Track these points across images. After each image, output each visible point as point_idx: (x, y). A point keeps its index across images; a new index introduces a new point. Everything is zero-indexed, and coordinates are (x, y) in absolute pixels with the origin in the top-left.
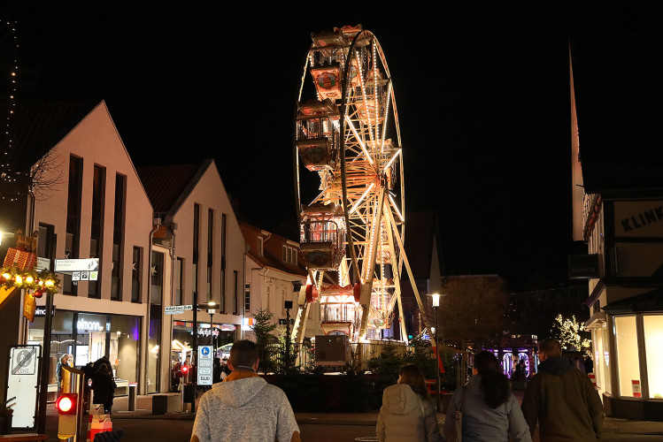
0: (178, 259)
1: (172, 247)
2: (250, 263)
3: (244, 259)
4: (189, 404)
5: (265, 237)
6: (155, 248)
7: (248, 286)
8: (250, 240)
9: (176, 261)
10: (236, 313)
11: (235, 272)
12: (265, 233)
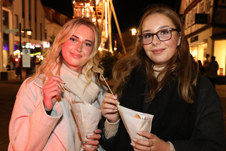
0: (16, 15)
1: (12, 9)
2: (47, 21)
3: (44, 20)
4: (19, 76)
5: (52, 12)
6: (4, 9)
7: (46, 30)
8: (46, 12)
9: (14, 16)
10: (41, 40)
11: (41, 24)
12: (53, 10)
